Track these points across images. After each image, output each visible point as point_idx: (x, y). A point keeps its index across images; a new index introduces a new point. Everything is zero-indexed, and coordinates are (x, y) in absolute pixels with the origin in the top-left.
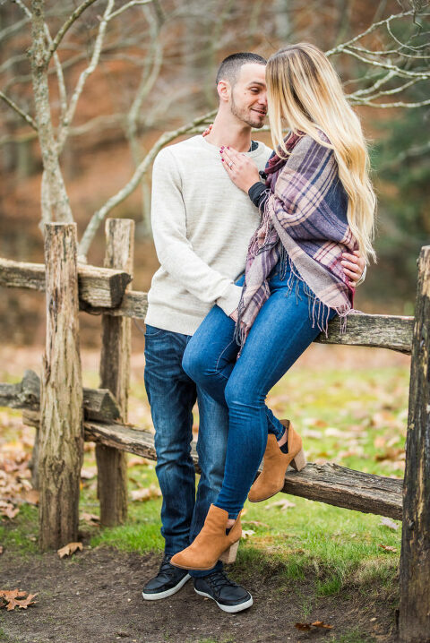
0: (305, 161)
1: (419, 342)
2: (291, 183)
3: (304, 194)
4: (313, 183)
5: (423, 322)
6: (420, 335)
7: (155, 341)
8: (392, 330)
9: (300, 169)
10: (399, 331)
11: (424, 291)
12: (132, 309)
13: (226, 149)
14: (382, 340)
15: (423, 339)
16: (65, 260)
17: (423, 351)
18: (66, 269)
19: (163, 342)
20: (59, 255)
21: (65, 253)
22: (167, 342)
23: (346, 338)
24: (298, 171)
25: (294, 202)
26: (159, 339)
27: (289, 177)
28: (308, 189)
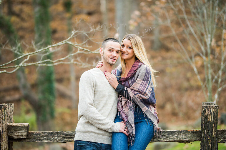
0: (145, 76)
1: (208, 137)
2: (141, 85)
3: (147, 89)
4: (149, 84)
5: (209, 130)
6: (208, 134)
7: (87, 147)
8: (184, 135)
9: (144, 79)
10: (187, 135)
11: (208, 120)
12: (35, 138)
13: (105, 72)
14: (179, 139)
15: (209, 136)
16: (4, 120)
17: (209, 140)
18: (5, 124)
19: (90, 147)
20: (2, 118)
21: (5, 117)
22: (92, 147)
23: (162, 139)
24: (143, 80)
25: (144, 91)
26: (89, 146)
27: (140, 82)
28: (148, 86)
